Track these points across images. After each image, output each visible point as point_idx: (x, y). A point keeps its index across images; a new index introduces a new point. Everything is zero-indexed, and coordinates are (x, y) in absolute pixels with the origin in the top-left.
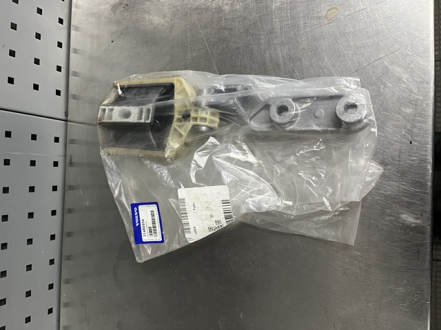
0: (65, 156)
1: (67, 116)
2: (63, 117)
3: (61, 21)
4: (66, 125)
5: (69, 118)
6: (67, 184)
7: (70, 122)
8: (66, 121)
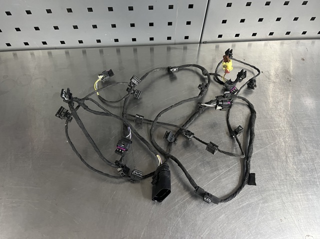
0: (175, 44)
1: (203, 43)
2: (203, 41)
3: (271, 34)
4: (197, 43)
5: (202, 45)
6: (155, 47)
7: (199, 46)
8: (200, 43)
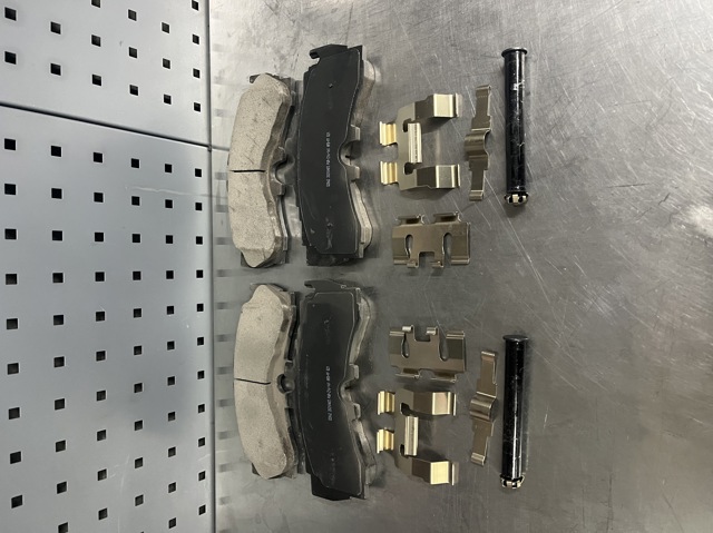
0: (211, 196)
1: (210, 140)
2: (205, 142)
3: (195, 5)
4: (210, 152)
7: (215, 148)
8: (209, 146)
